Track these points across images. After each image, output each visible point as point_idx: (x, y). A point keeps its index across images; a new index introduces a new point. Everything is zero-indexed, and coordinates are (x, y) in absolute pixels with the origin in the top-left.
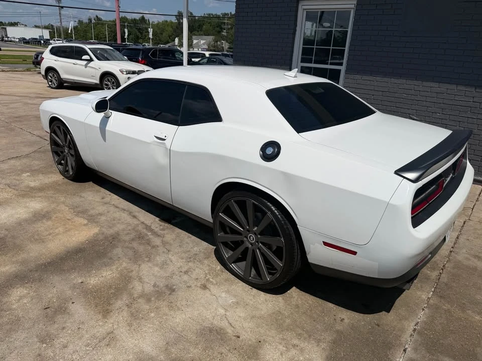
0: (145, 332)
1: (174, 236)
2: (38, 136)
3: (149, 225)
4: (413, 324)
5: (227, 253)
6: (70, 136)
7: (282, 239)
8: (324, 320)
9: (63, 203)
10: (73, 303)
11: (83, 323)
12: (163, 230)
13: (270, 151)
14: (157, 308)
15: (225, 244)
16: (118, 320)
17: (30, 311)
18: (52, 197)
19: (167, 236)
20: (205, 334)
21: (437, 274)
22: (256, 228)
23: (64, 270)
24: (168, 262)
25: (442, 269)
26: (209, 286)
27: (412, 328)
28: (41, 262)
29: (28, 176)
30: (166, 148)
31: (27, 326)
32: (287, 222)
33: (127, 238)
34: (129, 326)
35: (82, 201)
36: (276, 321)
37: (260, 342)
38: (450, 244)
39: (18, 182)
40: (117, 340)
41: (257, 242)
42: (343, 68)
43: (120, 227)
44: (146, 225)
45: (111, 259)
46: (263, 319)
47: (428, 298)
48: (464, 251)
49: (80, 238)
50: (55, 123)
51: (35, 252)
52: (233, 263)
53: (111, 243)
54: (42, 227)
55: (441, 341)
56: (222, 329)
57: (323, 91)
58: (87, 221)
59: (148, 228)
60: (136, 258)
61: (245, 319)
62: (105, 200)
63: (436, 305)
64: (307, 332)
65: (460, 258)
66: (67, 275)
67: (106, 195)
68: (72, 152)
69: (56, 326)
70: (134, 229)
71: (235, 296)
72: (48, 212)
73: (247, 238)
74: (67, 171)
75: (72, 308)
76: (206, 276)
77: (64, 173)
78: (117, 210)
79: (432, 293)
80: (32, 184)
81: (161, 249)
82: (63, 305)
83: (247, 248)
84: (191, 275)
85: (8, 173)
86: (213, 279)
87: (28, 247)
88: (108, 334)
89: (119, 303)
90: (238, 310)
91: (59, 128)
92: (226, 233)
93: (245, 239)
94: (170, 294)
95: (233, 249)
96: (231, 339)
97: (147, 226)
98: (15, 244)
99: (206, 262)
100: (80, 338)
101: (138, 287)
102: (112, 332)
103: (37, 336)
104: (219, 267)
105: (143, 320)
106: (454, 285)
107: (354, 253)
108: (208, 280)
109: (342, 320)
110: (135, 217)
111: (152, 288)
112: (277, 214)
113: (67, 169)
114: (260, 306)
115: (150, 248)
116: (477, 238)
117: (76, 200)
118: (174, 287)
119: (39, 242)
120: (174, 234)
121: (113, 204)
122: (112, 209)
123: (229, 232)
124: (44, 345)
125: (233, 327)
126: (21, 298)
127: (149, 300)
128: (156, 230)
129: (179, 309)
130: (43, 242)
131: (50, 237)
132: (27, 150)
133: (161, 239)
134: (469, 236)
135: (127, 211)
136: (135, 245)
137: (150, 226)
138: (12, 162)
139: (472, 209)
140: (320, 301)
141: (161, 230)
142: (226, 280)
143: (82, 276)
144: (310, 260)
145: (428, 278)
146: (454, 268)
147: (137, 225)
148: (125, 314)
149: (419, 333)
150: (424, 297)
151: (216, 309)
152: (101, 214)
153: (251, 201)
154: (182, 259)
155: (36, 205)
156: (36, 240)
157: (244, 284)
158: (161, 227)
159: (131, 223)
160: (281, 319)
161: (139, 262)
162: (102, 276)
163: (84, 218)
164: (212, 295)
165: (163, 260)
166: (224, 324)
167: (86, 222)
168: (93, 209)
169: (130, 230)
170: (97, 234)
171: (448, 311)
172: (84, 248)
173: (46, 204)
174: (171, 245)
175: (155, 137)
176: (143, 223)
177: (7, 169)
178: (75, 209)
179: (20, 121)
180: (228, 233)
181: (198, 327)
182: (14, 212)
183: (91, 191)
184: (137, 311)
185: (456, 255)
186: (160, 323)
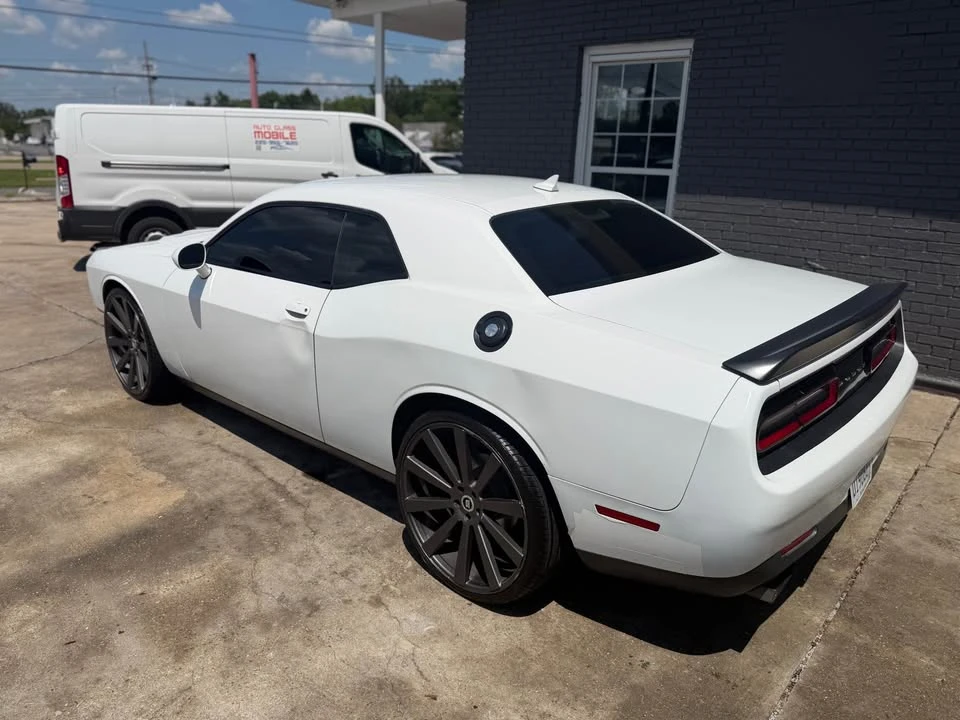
0: (254, 687)
1: (328, 504)
2: (90, 320)
3: (283, 484)
4: (790, 673)
5: (424, 535)
6: (140, 318)
7: (521, 503)
8: (609, 665)
9: (124, 444)
10: (120, 632)
11: (136, 670)
12: (309, 492)
13: (494, 331)
14: (280, 642)
15: (421, 517)
16: (204, 664)
17: (39, 647)
18: (103, 433)
19: (313, 503)
20: (369, 692)
21: (849, 575)
22: (474, 484)
23: (111, 571)
24: (313, 554)
25: (861, 564)
26: (386, 598)
27: (787, 681)
28: (70, 556)
29: (63, 394)
30: (308, 333)
31: (29, 677)
32: (529, 468)
33: (238, 509)
34: (223, 676)
35: (159, 440)
36: (514, 669)
37: (475, 707)
38: (882, 514)
39: (42, 406)
40: (196, 705)
41: (478, 510)
42: (672, 174)
43: (225, 488)
44: (277, 485)
45: (203, 548)
46: (485, 664)
47: (826, 622)
48: (910, 528)
49: (148, 510)
50: (113, 292)
51: (61, 537)
52: (434, 554)
53: (207, 518)
54: (77, 489)
55: (845, 708)
56: (403, 683)
57: (607, 215)
58: (164, 477)
59: (280, 489)
60: (252, 546)
61: (451, 663)
62: (204, 437)
63: (842, 636)
64: (572, 687)
65: (899, 541)
66: (116, 580)
67: (207, 427)
68: (144, 347)
69: (84, 676)
70: (252, 492)
71: (436, 619)
72: (92, 462)
73: (458, 502)
74: (136, 384)
75: (119, 641)
76: (383, 581)
77: (130, 387)
78: (224, 455)
79: (834, 612)
80: (70, 410)
81: (300, 530)
82: (102, 636)
83: (460, 524)
84: (355, 580)
85: (25, 390)
86: (395, 585)
87: (49, 527)
88: (181, 692)
89: (209, 633)
90: (438, 645)
91: (119, 300)
92: (421, 494)
93: (456, 505)
94: (309, 616)
95: (434, 527)
96: (418, 702)
97: (279, 485)
98: (23, 521)
99: (386, 553)
100: (127, 700)
101: (248, 602)
102: (190, 688)
103: (47, 696)
104: (410, 563)
105: (251, 666)
106: (884, 596)
107: (655, 527)
108: (386, 588)
109: (645, 665)
110: (256, 468)
111: (275, 604)
112: (511, 453)
113: (136, 380)
114: (483, 639)
115: (279, 527)
116: (940, 502)
117: (150, 437)
118: (319, 602)
119: (70, 519)
120: (329, 501)
121: (219, 446)
122: (216, 453)
123: (427, 492)
124: (58, 713)
125: (426, 679)
126: (25, 623)
127: (267, 627)
128: (295, 492)
129: (323, 643)
130: (78, 517)
131: (92, 508)
132: (66, 346)
133: (303, 510)
134: (924, 499)
135: (243, 457)
136: (251, 521)
137: (284, 486)
138: (36, 369)
139: (935, 445)
140: (604, 629)
141: (305, 493)
142: (421, 589)
143: (143, 582)
144: (577, 545)
145: (829, 582)
146: (885, 562)
147: (260, 485)
148: (218, 653)
149: (800, 690)
150: (818, 620)
151: (396, 644)
152: (192, 465)
153: (462, 431)
154: (340, 547)
155: (72, 448)
156: (64, 515)
157: (456, 595)
158: (306, 488)
159: (249, 480)
160: (523, 664)
161: (256, 555)
162: (182, 582)
163: (159, 471)
164: (390, 617)
165: (301, 550)
166: (408, 673)
167: (162, 479)
168: (179, 454)
169: (244, 494)
170: (182, 502)
171: (866, 648)
172: (154, 528)
173: (90, 446)
174: (321, 520)
175: (289, 312)
176: (271, 480)
177: (25, 382)
178: (145, 456)
179: (61, 293)
180: (424, 495)
181: (357, 679)
182: (29, 461)
183: (177, 421)
184: (242, 649)
185: (892, 537)
186: (284, 671)
